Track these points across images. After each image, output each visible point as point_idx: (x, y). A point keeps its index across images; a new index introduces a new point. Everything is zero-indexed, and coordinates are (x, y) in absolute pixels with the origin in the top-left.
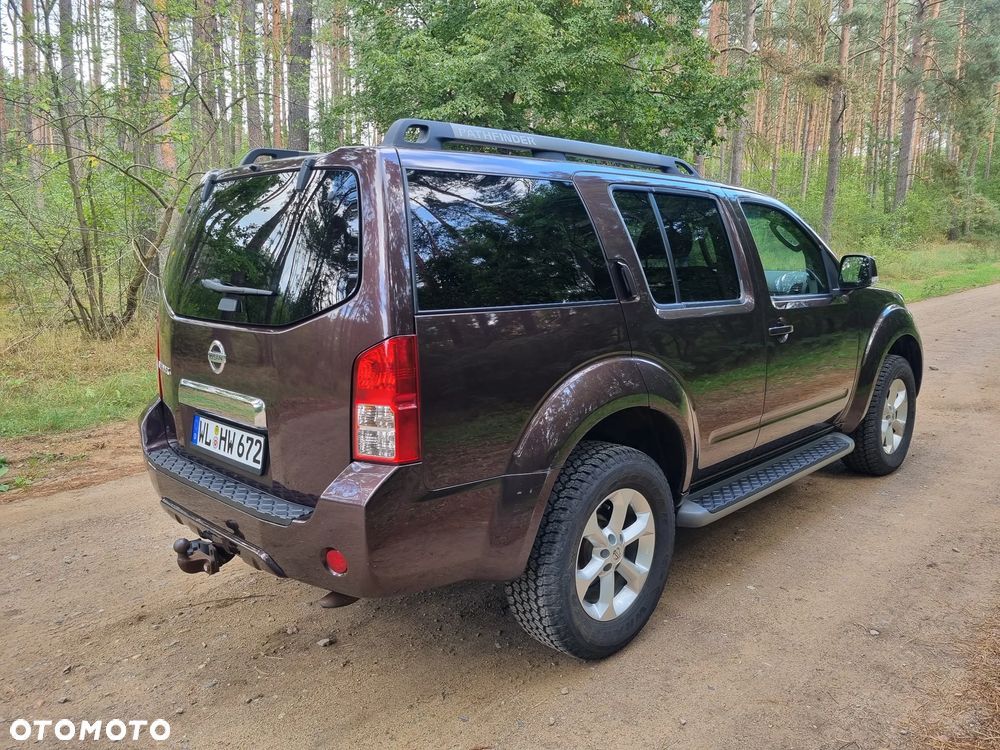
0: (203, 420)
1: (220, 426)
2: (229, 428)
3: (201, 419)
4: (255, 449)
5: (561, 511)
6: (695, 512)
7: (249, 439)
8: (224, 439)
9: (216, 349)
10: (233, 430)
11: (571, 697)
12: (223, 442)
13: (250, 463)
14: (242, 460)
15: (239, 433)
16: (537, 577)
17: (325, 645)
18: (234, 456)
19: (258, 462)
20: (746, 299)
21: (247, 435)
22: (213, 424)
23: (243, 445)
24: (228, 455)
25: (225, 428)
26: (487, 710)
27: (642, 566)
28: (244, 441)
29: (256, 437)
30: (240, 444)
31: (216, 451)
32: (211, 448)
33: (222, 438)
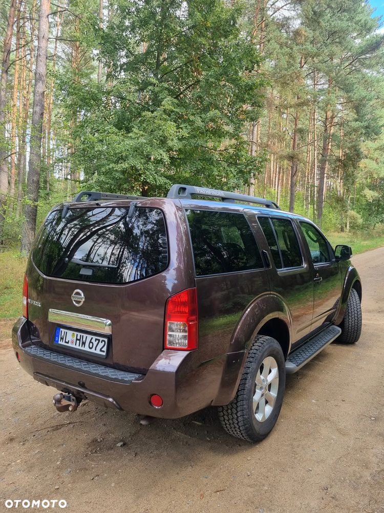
0: (63, 330)
1: (76, 333)
2: (82, 334)
3: (61, 329)
4: (101, 345)
5: (247, 368)
6: (290, 366)
7: (96, 340)
8: (79, 340)
9: (78, 294)
10: (85, 335)
11: (253, 461)
12: (78, 342)
13: (98, 352)
14: (93, 350)
15: (89, 337)
16: (238, 402)
17: (121, 446)
18: (86, 348)
19: (104, 351)
20: (305, 265)
21: (95, 337)
22: (70, 333)
23: (92, 343)
24: (83, 348)
25: (79, 334)
26: (215, 471)
27: (274, 394)
28: (93, 341)
29: (101, 339)
30: (90, 342)
31: (74, 346)
32: (69, 345)
33: (77, 339)
